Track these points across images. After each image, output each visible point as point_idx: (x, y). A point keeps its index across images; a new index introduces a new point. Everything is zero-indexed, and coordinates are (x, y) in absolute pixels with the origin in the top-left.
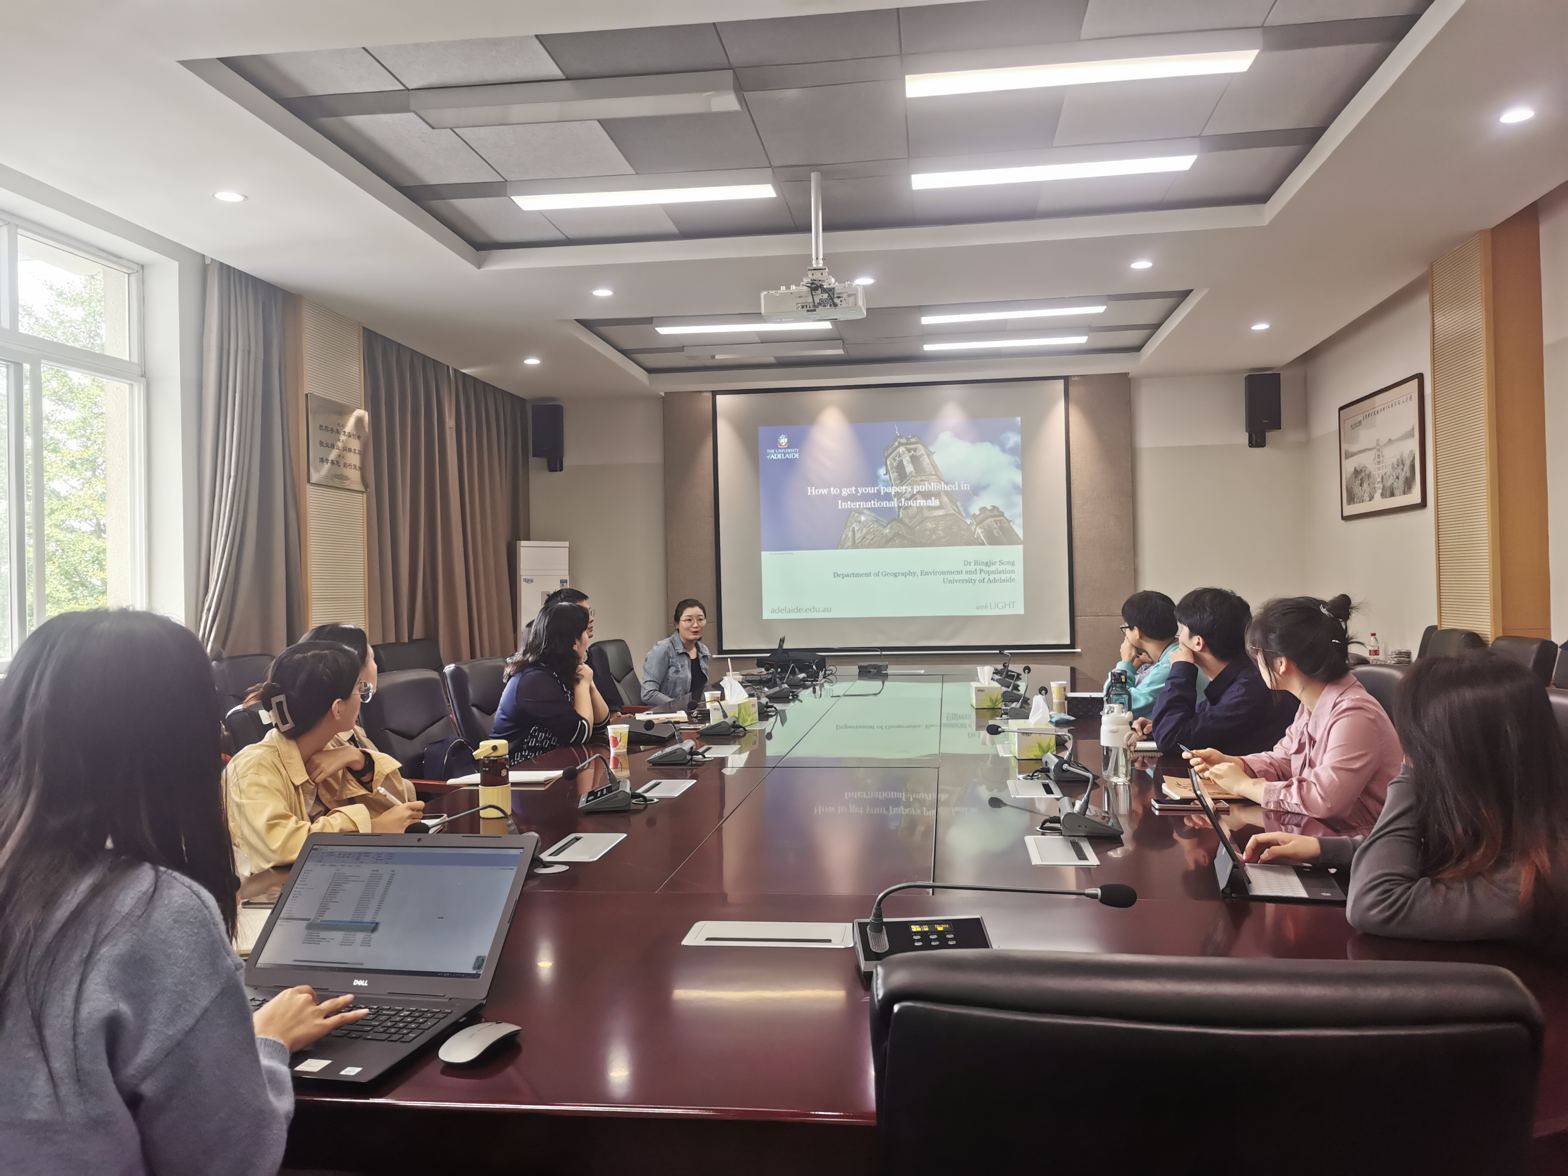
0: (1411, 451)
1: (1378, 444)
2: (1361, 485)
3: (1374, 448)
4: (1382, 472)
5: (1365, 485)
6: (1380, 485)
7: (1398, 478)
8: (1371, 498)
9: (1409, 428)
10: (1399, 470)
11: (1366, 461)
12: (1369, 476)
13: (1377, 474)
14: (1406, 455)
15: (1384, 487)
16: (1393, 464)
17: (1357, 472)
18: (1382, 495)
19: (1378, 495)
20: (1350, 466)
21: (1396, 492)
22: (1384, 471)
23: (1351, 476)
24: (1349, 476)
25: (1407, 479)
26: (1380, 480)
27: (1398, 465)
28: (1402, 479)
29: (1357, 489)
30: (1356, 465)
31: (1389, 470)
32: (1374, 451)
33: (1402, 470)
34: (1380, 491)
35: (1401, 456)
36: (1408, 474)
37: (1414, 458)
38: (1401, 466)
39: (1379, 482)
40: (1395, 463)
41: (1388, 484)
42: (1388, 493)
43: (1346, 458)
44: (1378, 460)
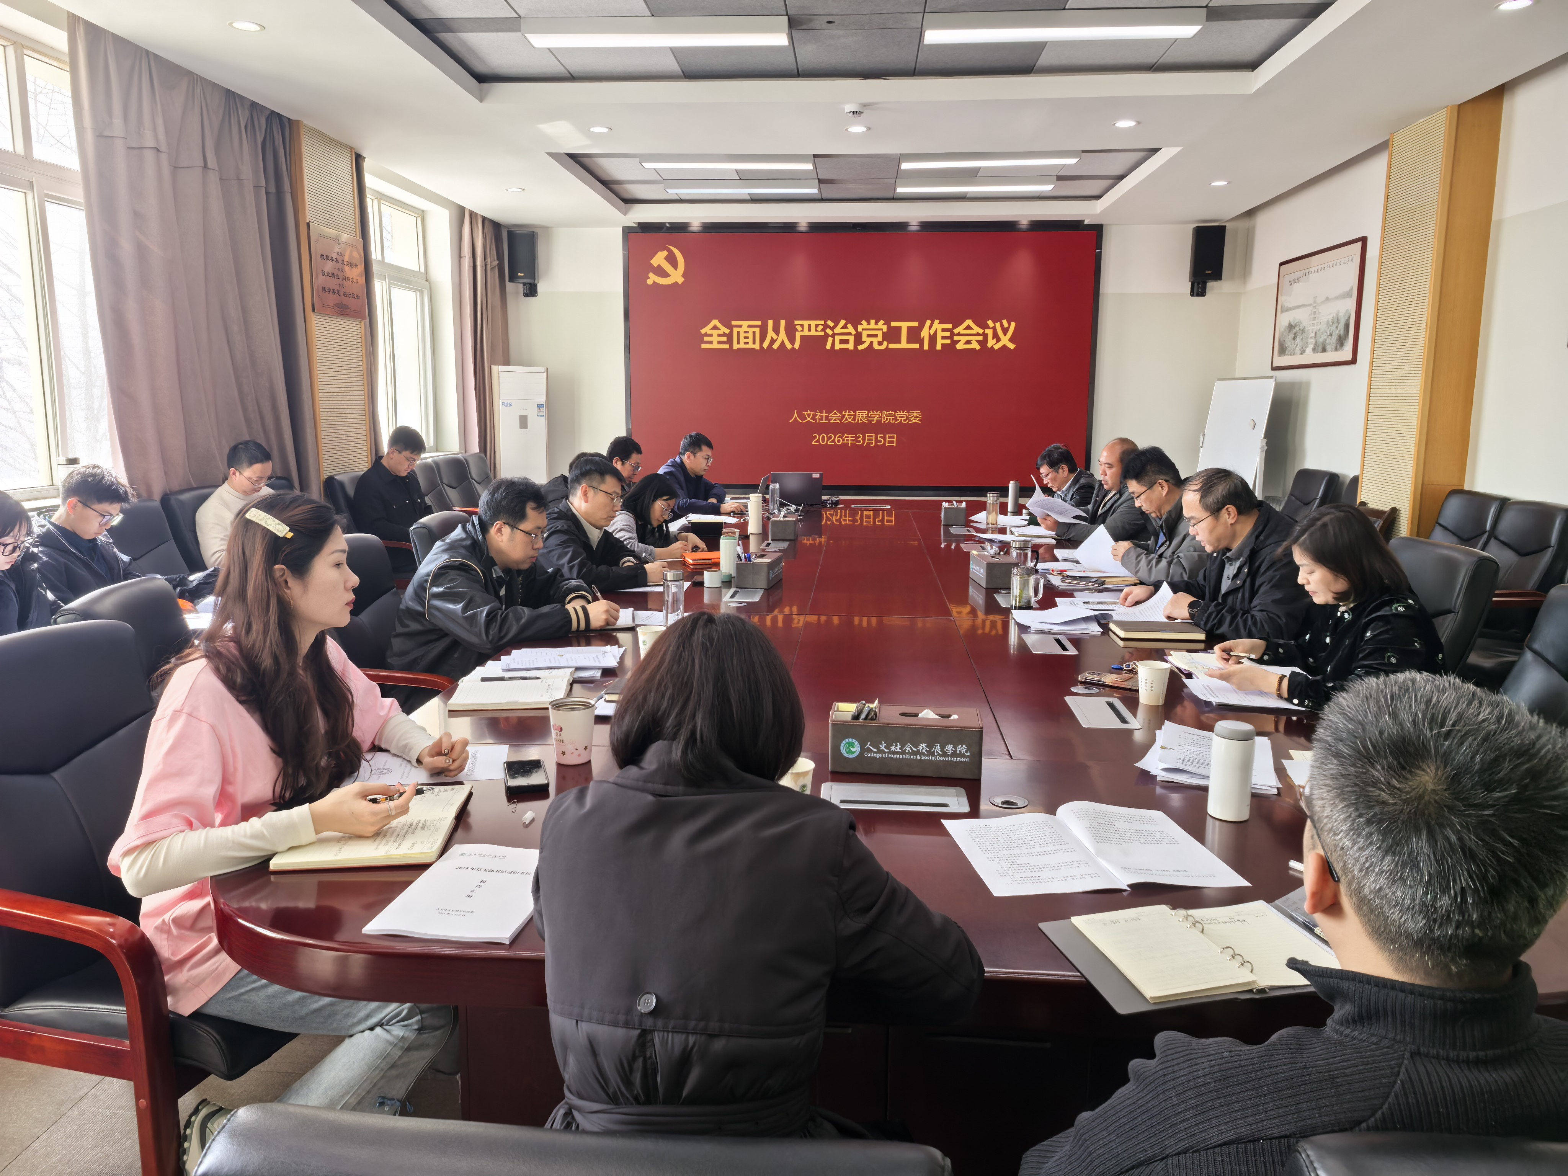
0: (1347, 310)
1: (1315, 302)
2: (1294, 338)
3: (1310, 305)
4: (1316, 328)
5: (1298, 339)
6: (1313, 341)
7: (1331, 335)
8: (1303, 352)
9: (1347, 289)
10: (1334, 328)
11: (1301, 316)
12: (1303, 331)
13: (1311, 330)
14: (1341, 314)
15: (1316, 342)
16: (1328, 321)
17: (1291, 327)
18: (1314, 350)
19: (1309, 350)
20: (1284, 320)
21: (1328, 348)
22: (1319, 327)
23: (1285, 330)
24: (1282, 330)
25: (1340, 336)
26: (1313, 335)
27: (1333, 323)
28: (1335, 337)
29: (1289, 343)
30: (1291, 320)
31: (1323, 327)
32: (1311, 308)
33: (1337, 327)
34: (1311, 346)
35: (1337, 315)
36: (1342, 333)
37: (1349, 317)
38: (1336, 324)
39: (1311, 337)
40: (1330, 321)
41: (1321, 340)
42: (1320, 349)
43: (1282, 312)
44: (1313, 316)
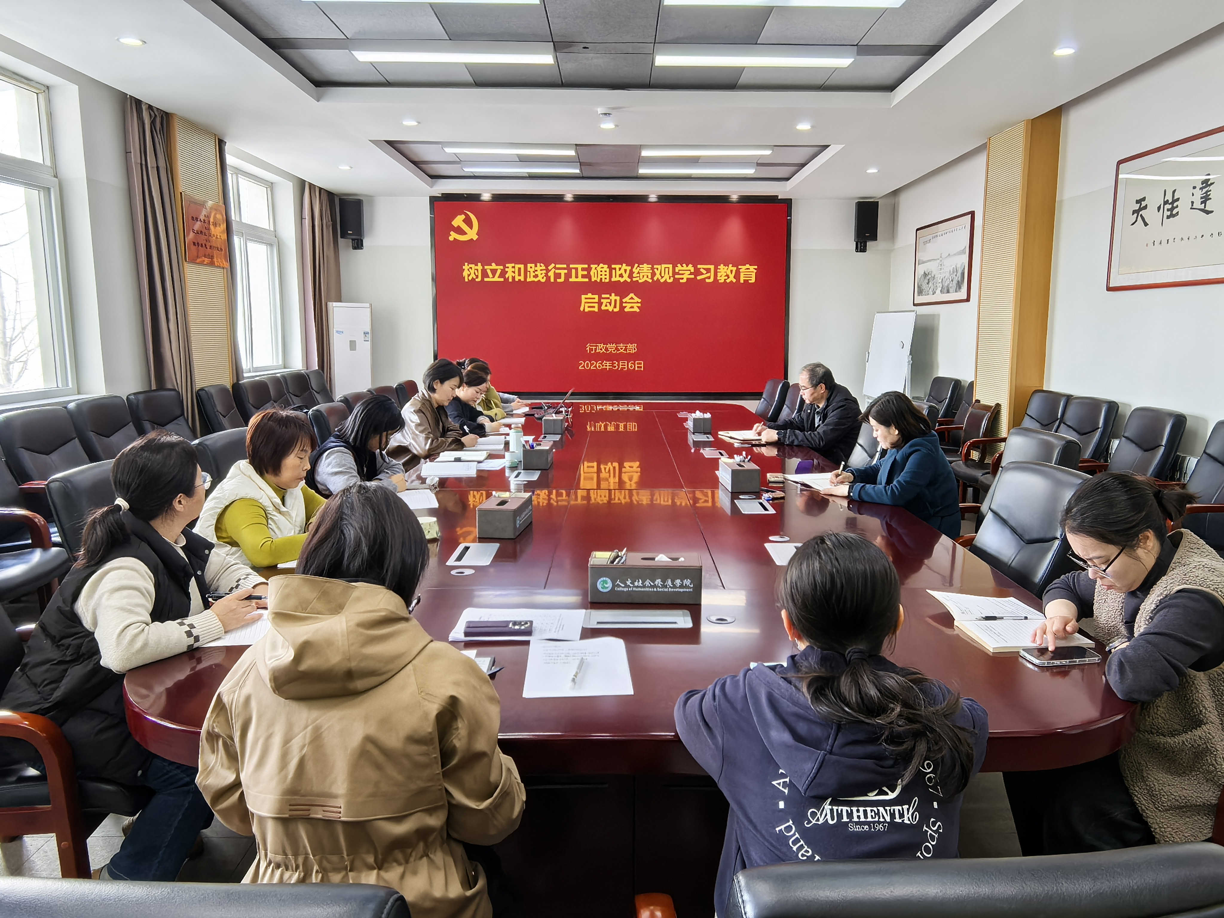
0: (963, 262)
1: (941, 257)
2: (928, 284)
3: (938, 259)
4: (942, 276)
5: (931, 284)
6: (941, 285)
7: (952, 281)
8: (934, 293)
9: (961, 248)
10: (953, 276)
11: (931, 267)
12: (934, 278)
13: (939, 276)
14: (958, 266)
15: (943, 286)
16: (950, 271)
17: (925, 275)
18: (941, 291)
19: (938, 292)
20: (921, 269)
21: (951, 290)
22: (944, 275)
23: (921, 277)
25: (957, 282)
26: (940, 281)
27: (953, 272)
28: (955, 282)
29: (924, 287)
30: (925, 270)
31: (947, 275)
32: (939, 261)
33: (955, 276)
34: (940, 289)
36: (959, 279)
37: (964, 267)
38: (955, 273)
39: (939, 283)
40: (952, 271)
41: (946, 284)
42: (945, 290)
43: (919, 265)
44: (939, 268)
